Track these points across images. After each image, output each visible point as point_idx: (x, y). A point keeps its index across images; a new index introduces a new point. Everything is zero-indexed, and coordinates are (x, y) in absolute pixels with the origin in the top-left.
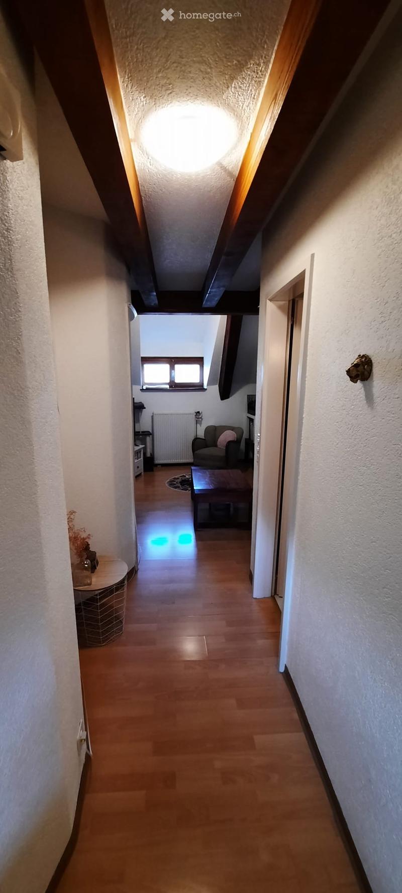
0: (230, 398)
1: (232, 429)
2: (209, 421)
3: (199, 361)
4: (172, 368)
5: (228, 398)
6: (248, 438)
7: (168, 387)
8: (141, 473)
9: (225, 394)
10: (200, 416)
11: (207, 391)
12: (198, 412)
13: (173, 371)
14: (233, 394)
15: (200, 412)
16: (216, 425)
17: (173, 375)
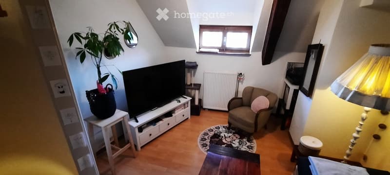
0: (271, 64)
1: (267, 94)
2: (248, 82)
3: (249, 29)
4: (224, 35)
5: (269, 63)
6: (282, 98)
7: (217, 51)
8: (188, 118)
9: (267, 59)
10: (242, 78)
11: (251, 56)
12: (241, 74)
13: (225, 38)
14: (274, 61)
15: (243, 74)
16: (255, 87)
17: (225, 41)
